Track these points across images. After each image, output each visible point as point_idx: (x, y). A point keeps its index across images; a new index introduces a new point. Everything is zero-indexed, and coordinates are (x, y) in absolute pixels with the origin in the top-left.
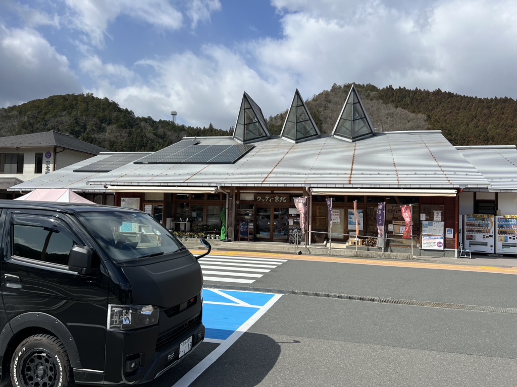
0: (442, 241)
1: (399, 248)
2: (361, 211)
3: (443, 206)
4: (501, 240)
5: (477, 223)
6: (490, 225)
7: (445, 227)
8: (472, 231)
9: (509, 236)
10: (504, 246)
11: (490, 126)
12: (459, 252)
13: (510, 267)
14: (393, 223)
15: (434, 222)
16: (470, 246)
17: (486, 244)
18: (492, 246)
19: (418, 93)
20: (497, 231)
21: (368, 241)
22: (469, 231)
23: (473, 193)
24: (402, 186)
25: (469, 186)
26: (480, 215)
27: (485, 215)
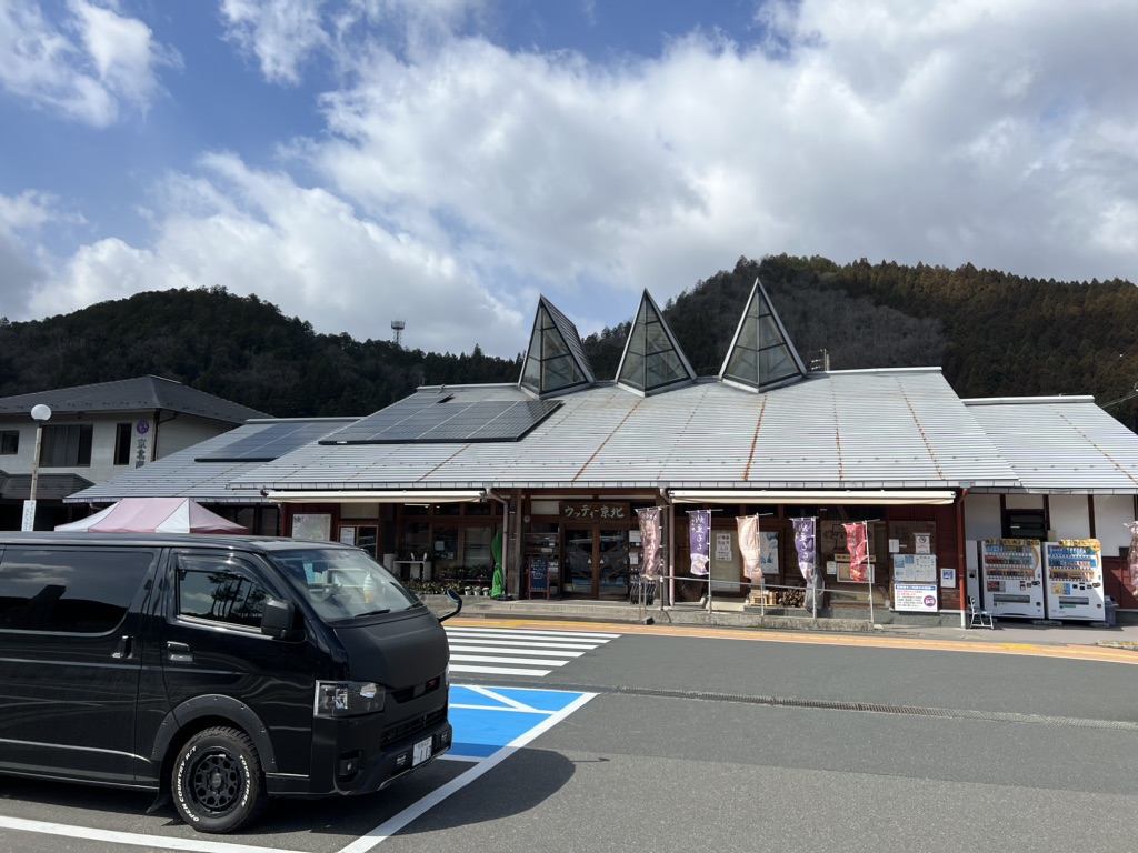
0: (934, 594)
1: (850, 610)
2: (773, 534)
3: (934, 523)
4: (1057, 592)
5: (1007, 556)
6: (1033, 561)
7: (939, 565)
8: (998, 573)
9: (1072, 583)
10: (1063, 603)
12: (968, 616)
13: (1065, 644)
14: (836, 559)
15: (916, 557)
16: (995, 605)
17: (1026, 600)
18: (1038, 604)
19: (922, 274)
20: (1048, 573)
21: (787, 597)
22: (992, 573)
23: (998, 496)
24: (846, 486)
25: (978, 484)
26: (1011, 540)
27: (1022, 540)
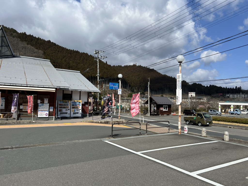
0: (48, 113)
1: (26, 118)
2: (4, 98)
3: (49, 96)
4: (73, 111)
5: (64, 104)
6: (69, 104)
7: (50, 106)
8: (61, 108)
9: (76, 109)
10: (74, 113)
11: (71, 62)
12: (55, 118)
13: (76, 122)
14: (23, 105)
15: (44, 104)
16: (60, 115)
17: (66, 113)
18: (69, 114)
19: (39, 40)
20: (71, 107)
21: (7, 115)
22: (60, 108)
23: (62, 90)
24: (28, 86)
25: (61, 87)
26: (65, 100)
27: (67, 100)
